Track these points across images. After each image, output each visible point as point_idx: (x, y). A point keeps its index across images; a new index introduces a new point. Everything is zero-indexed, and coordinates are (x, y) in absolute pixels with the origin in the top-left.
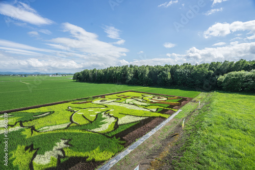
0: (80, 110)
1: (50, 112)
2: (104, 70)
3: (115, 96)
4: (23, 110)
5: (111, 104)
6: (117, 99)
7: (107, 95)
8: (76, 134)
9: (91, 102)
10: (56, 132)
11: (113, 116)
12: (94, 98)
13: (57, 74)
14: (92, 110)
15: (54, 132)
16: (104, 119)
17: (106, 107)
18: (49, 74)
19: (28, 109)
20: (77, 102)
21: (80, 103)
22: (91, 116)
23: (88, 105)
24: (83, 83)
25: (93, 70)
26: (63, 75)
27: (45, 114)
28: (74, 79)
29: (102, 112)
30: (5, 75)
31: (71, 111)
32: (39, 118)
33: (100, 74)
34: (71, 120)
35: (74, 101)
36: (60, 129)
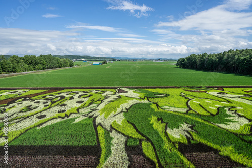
0: (195, 99)
1: (166, 94)
2: (218, 55)
3: (240, 90)
4: (145, 88)
5: (236, 100)
6: (245, 95)
7: (227, 87)
8: (198, 122)
9: (205, 92)
10: (177, 114)
11: (243, 116)
12: (208, 88)
13: (159, 59)
14: (210, 102)
15: (175, 113)
16: (230, 116)
17: (229, 102)
18: (152, 59)
19: (148, 88)
20: (189, 89)
21: (192, 91)
22: (210, 108)
23: (203, 95)
24: (188, 70)
25: (203, 56)
26: (165, 60)
27: (162, 95)
28: (177, 65)
29: (225, 107)
30: (125, 60)
31: (186, 98)
32: (159, 97)
33: (211, 60)
34: (188, 106)
35: (185, 87)
36: (180, 113)
